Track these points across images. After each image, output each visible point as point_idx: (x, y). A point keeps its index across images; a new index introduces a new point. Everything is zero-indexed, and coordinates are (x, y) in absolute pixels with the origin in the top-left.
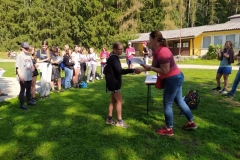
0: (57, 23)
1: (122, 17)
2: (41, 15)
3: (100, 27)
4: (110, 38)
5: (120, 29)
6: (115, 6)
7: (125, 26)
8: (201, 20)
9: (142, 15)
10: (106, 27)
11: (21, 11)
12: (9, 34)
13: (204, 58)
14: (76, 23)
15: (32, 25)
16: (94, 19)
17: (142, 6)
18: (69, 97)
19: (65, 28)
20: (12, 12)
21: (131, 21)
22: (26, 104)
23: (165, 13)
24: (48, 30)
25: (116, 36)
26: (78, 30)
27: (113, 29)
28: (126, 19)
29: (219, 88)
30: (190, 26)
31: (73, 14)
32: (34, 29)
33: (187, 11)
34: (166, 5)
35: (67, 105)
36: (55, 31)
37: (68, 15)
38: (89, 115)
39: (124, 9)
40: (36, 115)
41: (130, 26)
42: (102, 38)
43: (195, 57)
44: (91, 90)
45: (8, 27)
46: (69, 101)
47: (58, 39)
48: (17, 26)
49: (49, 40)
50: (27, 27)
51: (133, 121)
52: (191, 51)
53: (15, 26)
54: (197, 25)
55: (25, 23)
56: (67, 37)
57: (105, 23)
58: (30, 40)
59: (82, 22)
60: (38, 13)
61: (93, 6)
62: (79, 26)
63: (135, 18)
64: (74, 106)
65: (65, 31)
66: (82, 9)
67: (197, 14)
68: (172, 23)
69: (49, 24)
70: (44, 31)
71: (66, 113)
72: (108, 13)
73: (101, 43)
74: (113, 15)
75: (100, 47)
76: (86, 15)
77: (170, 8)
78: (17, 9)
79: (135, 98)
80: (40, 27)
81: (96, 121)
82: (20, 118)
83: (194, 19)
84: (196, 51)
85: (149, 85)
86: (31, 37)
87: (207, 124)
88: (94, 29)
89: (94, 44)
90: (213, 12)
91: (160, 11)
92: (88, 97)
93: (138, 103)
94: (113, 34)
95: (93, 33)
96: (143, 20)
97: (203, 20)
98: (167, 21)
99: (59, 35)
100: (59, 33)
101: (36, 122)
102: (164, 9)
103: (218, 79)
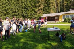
0: (18, 11)
1: (38, 10)
2: (13, 9)
3: (31, 13)
4: (34, 16)
5: (37, 13)
6: (36, 6)
7: (39, 12)
8: (61, 11)
9: (44, 9)
10: (33, 13)
11: (7, 8)
12: (3, 15)
13: (63, 22)
14: (24, 11)
15: (10, 12)
16: (29, 10)
17: (44, 6)
18: (22, 35)
19: (20, 13)
20: (4, 8)
21: (40, 11)
22: (7, 38)
23: (51, 9)
24: (15, 13)
25: (36, 15)
26: (24, 13)
27: (35, 13)
28: (39, 10)
29: (71, 32)
30: (58, 12)
31: (23, 9)
32: (11, 13)
33: (57, 8)
34: (51, 6)
35: (21, 38)
36: (17, 14)
37: (21, 9)
38: (29, 42)
39: (38, 7)
40: (10, 42)
41: (40, 12)
42: (32, 16)
43: (60, 22)
44: (29, 32)
45: (3, 12)
46: (22, 36)
47: (18, 16)
48: (6, 12)
49: (15, 16)
50: (9, 13)
51: (44, 44)
52: (59, 20)
53: (5, 12)
54: (60, 12)
55: (8, 11)
56: (21, 16)
57: (32, 11)
58: (9, 17)
59: (25, 11)
60: (12, 8)
61: (29, 6)
62: (25, 12)
63: (42, 10)
64: (23, 38)
65: (20, 14)
66: (25, 7)
67: (60, 9)
68: (53, 11)
69: (15, 12)
70: (14, 14)
71: (20, 41)
72: (33, 8)
73: (31, 17)
74: (35, 9)
75: (31, 19)
76: (27, 9)
77: (52, 7)
78: (6, 7)
79: (44, 35)
80: (13, 13)
81: (31, 44)
82: (4, 43)
83: (59, 10)
84: (61, 20)
85: (49, 31)
86: (10, 16)
87: (71, 45)
88: (29, 13)
89: (29, 18)
90: (65, 8)
91: (49, 8)
92: (28, 35)
93: (45, 37)
94: (35, 15)
95: (29, 14)
96: (44, 11)
97: (62, 11)
98: (51, 11)
99: (19, 15)
100: (18, 14)
101: (10, 45)
102: (50, 7)
103: (71, 29)
